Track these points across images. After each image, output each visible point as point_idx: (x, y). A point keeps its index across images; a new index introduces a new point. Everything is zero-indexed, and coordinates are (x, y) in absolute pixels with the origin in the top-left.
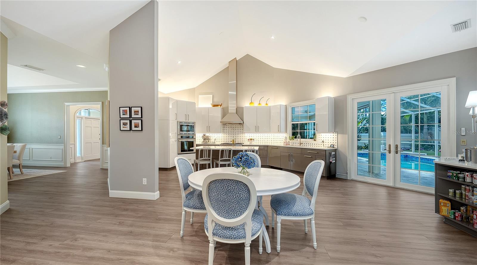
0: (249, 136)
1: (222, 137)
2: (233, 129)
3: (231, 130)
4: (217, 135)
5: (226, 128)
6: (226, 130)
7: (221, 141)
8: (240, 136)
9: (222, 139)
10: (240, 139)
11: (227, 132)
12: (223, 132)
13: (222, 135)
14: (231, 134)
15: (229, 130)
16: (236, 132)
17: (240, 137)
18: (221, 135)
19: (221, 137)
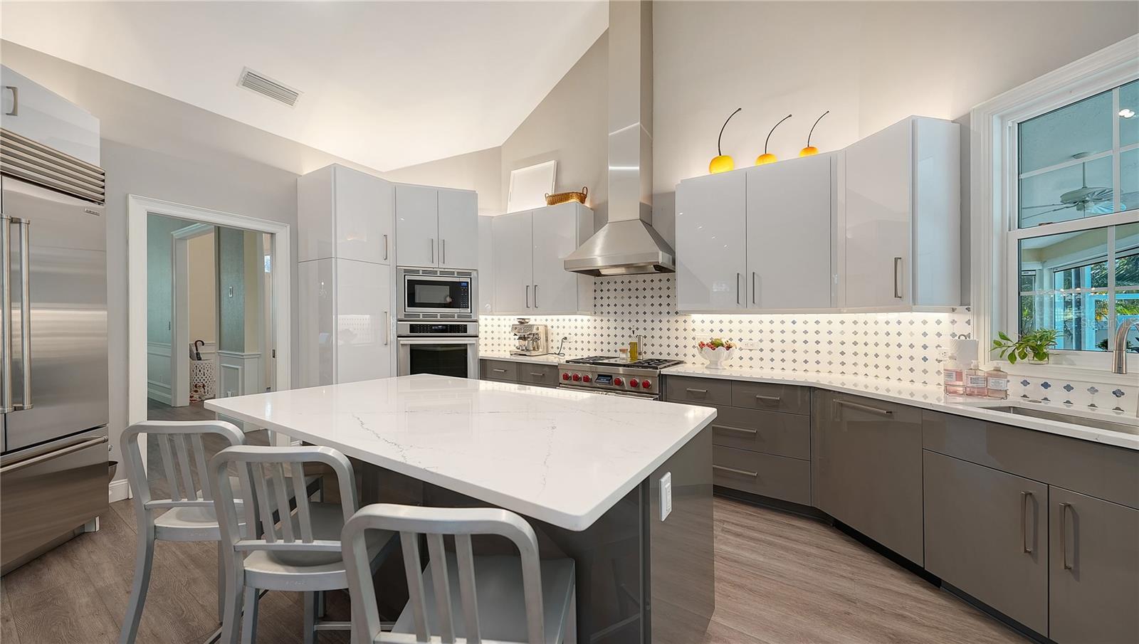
0: (707, 326)
1: (592, 331)
2: (634, 293)
3: (626, 302)
4: (573, 324)
5: (605, 294)
6: (605, 302)
7: (585, 346)
8: (665, 325)
9: (592, 339)
10: (665, 342)
11: (612, 309)
12: (596, 309)
13: (592, 324)
14: (626, 317)
15: (619, 301)
16: (648, 309)
17: (665, 333)
18: (586, 324)
19: (586, 331)
